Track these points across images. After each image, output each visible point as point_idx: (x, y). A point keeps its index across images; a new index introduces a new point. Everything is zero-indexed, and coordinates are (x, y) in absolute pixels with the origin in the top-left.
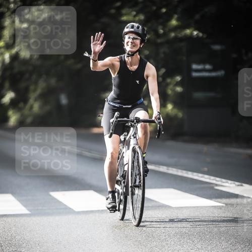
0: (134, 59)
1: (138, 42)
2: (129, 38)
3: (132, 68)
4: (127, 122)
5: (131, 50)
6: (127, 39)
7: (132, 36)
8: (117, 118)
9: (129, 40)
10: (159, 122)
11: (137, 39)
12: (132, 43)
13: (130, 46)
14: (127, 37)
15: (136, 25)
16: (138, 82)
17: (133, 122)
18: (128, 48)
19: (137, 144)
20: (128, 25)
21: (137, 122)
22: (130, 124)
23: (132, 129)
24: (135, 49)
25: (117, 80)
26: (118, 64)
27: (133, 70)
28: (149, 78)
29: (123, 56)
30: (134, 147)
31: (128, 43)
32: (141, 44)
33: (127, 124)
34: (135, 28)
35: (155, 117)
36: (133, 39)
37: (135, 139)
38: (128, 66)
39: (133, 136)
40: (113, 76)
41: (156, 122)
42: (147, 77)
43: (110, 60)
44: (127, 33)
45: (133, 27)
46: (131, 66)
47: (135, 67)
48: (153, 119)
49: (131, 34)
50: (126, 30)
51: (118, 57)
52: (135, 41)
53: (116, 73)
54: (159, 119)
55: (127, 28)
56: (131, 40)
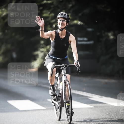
0: (63, 32)
1: (65, 23)
2: (60, 20)
3: (62, 37)
5: (61, 27)
6: (59, 21)
7: (62, 19)
9: (60, 22)
10: (78, 66)
11: (64, 21)
12: (62, 23)
13: (61, 25)
14: (59, 20)
15: (64, 13)
16: (65, 44)
18: (60, 26)
19: (66, 79)
20: (60, 13)
22: (62, 68)
23: (63, 70)
24: (63, 27)
25: (54, 43)
26: (54, 35)
27: (63, 38)
28: (71, 42)
29: (57, 30)
30: (65, 81)
31: (59, 23)
32: (67, 24)
33: (60, 68)
34: (63, 15)
35: (75, 63)
36: (63, 21)
37: (65, 76)
38: (60, 36)
39: (64, 74)
40: (52, 41)
41: (76, 66)
42: (70, 42)
43: (50, 32)
44: (59, 18)
45: (62, 15)
46: (62, 36)
47: (64, 36)
49: (61, 19)
50: (58, 16)
51: (55, 31)
52: (63, 22)
53: (53, 40)
54: (77, 64)
55: (59, 15)
56: (61, 22)
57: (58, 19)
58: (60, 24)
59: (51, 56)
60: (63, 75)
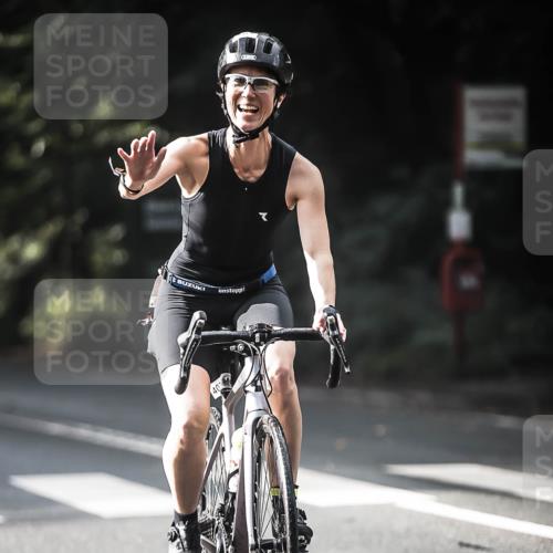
3: (247, 175)
4: (233, 339)
6: (233, 86)
8: (198, 331)
9: (241, 89)
10: (335, 337)
12: (249, 99)
15: (261, 38)
16: (263, 215)
17: (251, 339)
19: (268, 410)
20: (236, 39)
21: (262, 338)
22: (241, 347)
23: (248, 361)
25: (199, 210)
26: (203, 163)
28: (300, 203)
29: (218, 133)
30: (257, 419)
33: (232, 348)
34: (259, 49)
35: (322, 321)
37: (261, 393)
39: (254, 383)
41: (326, 338)
42: (295, 200)
44: (232, 68)
48: (316, 325)
50: (229, 58)
51: (205, 135)
53: (198, 188)
54: (334, 326)
55: (233, 50)
56: (246, 91)
57: (229, 72)
58: (243, 102)
59: (180, 282)
60: (251, 389)
